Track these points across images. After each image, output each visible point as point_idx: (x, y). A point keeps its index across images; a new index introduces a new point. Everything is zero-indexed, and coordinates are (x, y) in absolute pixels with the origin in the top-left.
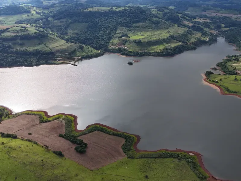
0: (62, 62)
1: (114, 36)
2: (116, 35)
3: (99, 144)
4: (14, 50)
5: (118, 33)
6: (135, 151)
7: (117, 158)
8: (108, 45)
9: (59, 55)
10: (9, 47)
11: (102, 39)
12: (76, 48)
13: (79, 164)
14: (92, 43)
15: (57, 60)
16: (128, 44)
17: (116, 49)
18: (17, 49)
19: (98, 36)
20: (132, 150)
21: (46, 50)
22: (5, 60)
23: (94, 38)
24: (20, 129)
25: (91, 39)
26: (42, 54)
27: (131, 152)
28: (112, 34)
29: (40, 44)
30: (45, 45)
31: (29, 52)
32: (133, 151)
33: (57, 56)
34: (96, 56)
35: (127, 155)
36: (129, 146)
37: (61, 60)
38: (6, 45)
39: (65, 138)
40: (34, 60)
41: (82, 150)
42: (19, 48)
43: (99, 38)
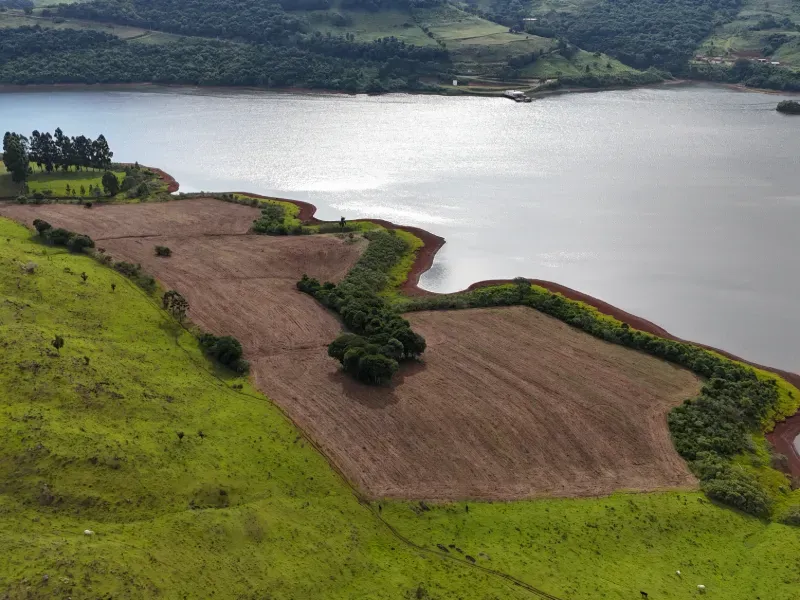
0: (473, 89)
1: (725, 26)
2: (734, 24)
3: (507, 367)
4: (307, 37)
5: (744, 19)
6: (777, 465)
7: (610, 474)
8: (691, 56)
9: (467, 65)
10: (296, 27)
11: (667, 34)
12: (546, 50)
13: (303, 436)
14: (620, 45)
15: (455, 82)
16: (788, 51)
17: (725, 70)
18: (318, 34)
19: (650, 25)
20: (747, 457)
21: (424, 42)
22: (268, 66)
23: (632, 31)
24: (141, 234)
25: (618, 32)
26: (403, 55)
27: (739, 466)
28: (718, 17)
29: (406, 26)
30: (426, 30)
31: (356, 44)
32: (756, 465)
33: (460, 67)
34: (625, 81)
35: (706, 475)
36: (728, 425)
37: (471, 81)
38: (286, 18)
39: (319, 299)
40: (369, 73)
41: (370, 357)
42: (325, 30)
43: (653, 32)
